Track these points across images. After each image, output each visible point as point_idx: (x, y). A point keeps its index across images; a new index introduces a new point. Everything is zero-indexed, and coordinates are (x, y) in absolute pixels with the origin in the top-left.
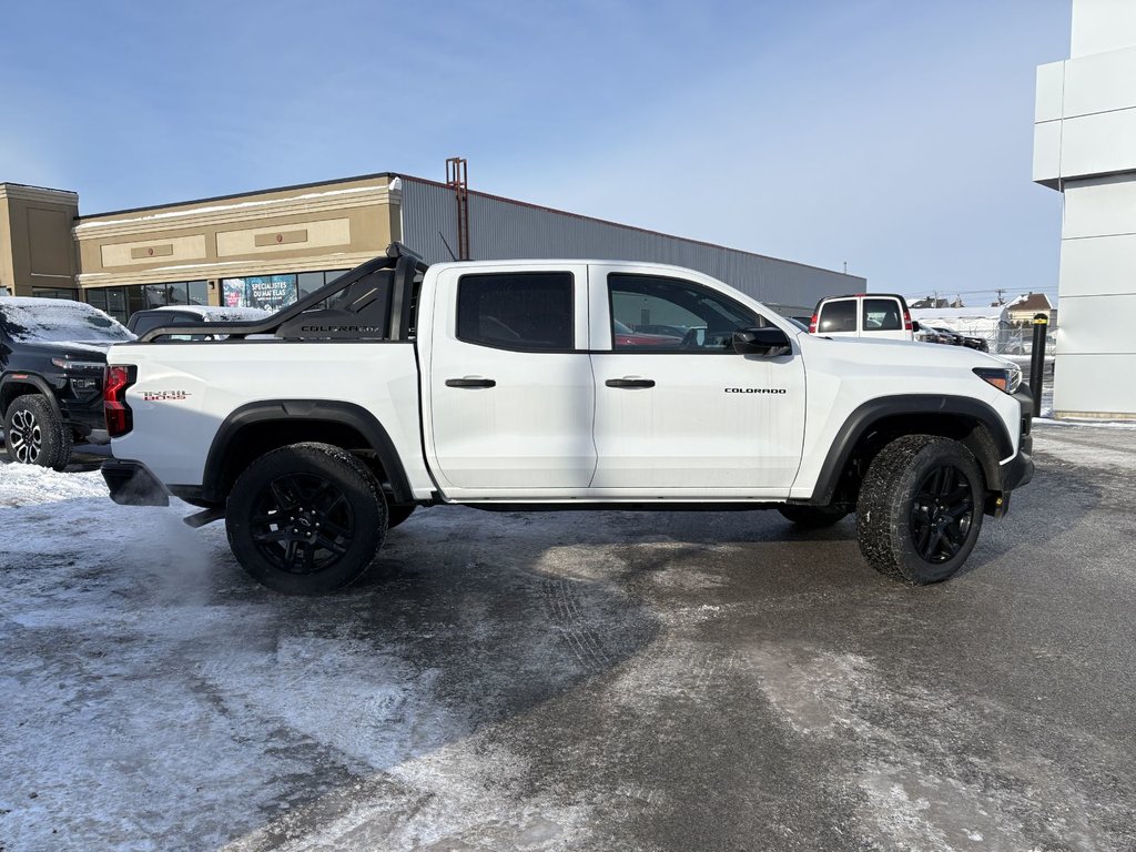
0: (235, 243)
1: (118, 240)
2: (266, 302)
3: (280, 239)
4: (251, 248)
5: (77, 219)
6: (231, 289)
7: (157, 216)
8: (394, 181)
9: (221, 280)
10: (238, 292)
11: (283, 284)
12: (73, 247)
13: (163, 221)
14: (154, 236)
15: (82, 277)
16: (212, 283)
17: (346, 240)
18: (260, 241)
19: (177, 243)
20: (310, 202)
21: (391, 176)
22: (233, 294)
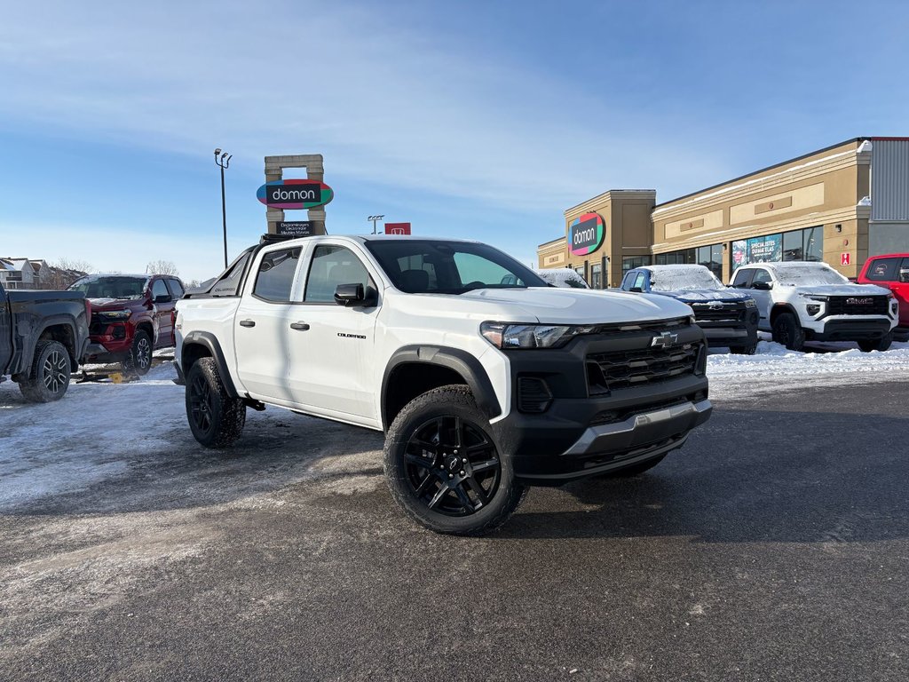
0: (742, 213)
1: (674, 219)
2: (760, 258)
3: (772, 206)
4: (752, 216)
5: (654, 207)
6: (737, 249)
7: (696, 200)
8: (863, 145)
9: (731, 242)
10: (742, 251)
11: (772, 243)
12: (650, 227)
13: (701, 202)
14: (692, 214)
15: (653, 247)
16: (725, 245)
17: (821, 201)
18: (758, 210)
19: (707, 216)
20: (795, 173)
21: (860, 140)
22: (739, 253)
